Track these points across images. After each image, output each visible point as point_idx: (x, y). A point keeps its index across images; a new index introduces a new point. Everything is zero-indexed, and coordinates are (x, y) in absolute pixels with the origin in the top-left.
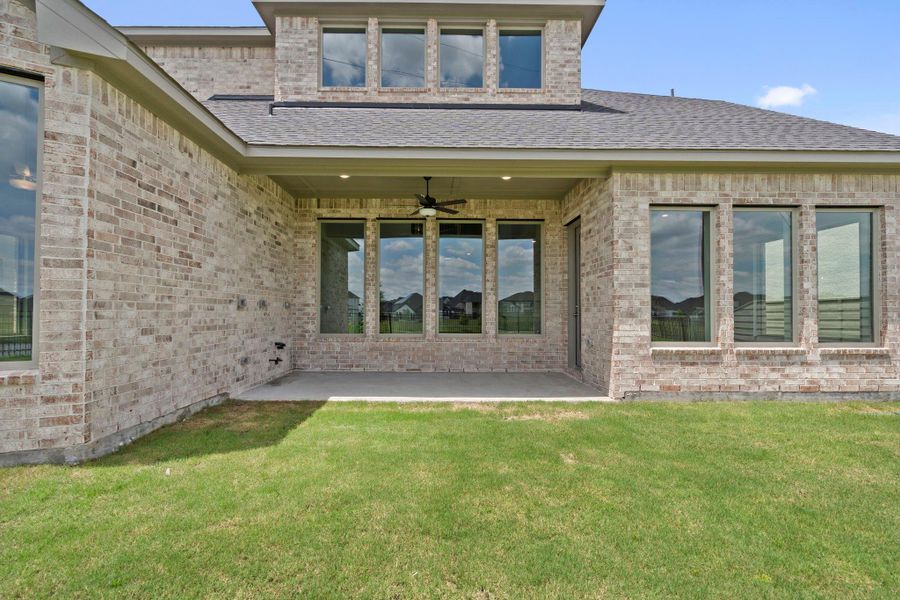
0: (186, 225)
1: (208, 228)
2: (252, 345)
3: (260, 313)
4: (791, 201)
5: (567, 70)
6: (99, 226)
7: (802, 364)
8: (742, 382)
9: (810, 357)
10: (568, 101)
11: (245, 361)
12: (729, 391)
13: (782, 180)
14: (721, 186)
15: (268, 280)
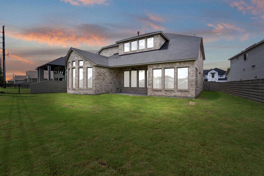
0: (104, 76)
1: (106, 76)
2: (113, 88)
3: (114, 84)
4: (173, 67)
5: (157, 43)
6: (96, 78)
7: (174, 92)
8: (165, 94)
9: (175, 91)
10: (157, 49)
11: (111, 90)
12: (163, 96)
13: (171, 64)
14: (162, 66)
15: (115, 80)
